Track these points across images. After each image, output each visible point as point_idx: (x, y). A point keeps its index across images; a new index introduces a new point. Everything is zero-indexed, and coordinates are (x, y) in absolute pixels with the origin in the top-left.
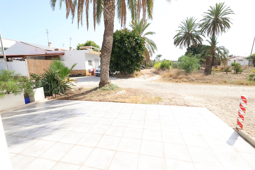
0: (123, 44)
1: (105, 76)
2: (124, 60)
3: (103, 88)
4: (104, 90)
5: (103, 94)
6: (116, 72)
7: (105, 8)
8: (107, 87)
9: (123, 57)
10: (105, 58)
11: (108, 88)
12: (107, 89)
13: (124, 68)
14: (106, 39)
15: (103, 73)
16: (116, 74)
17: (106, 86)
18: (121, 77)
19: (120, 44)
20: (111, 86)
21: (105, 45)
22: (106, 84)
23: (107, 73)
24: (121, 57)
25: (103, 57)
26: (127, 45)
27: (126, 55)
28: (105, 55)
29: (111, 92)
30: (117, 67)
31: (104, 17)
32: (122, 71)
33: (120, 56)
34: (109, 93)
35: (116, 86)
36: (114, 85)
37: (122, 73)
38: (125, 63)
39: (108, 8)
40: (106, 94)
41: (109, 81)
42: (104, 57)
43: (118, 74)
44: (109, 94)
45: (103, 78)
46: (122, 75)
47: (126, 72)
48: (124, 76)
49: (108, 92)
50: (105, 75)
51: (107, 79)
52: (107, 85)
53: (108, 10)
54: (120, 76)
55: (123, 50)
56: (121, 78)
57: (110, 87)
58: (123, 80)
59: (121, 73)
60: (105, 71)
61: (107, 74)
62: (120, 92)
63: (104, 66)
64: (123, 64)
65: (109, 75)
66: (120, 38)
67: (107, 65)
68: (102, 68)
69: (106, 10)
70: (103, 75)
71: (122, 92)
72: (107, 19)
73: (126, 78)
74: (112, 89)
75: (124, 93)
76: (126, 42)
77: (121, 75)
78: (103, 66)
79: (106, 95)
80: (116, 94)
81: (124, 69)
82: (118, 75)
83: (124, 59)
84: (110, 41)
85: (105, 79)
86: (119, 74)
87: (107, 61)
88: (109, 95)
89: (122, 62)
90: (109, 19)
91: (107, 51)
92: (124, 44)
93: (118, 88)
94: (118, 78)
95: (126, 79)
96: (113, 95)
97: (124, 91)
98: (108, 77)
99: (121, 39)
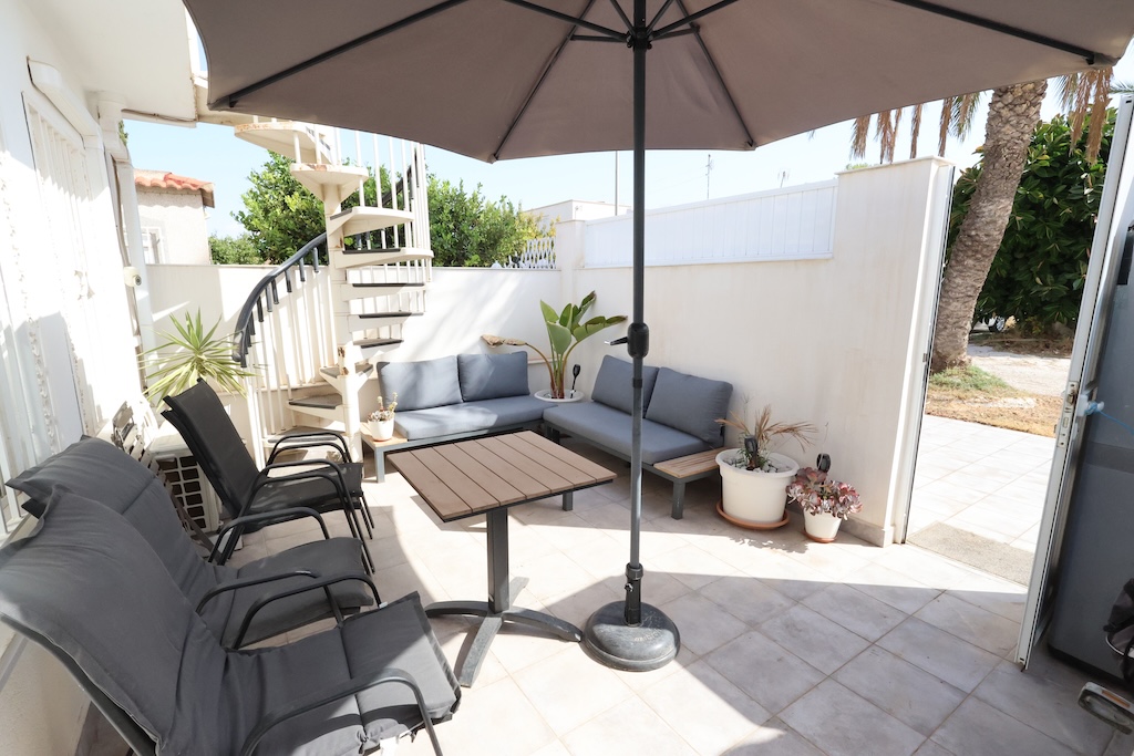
0: (1061, 188)
1: (951, 338)
2: (1053, 266)
3: (940, 377)
4: (942, 384)
5: (936, 395)
6: (992, 322)
7: (1000, 105)
8: (953, 375)
9: (1048, 254)
10: (964, 278)
11: (957, 380)
12: (953, 384)
13: (1045, 303)
14: (984, 210)
15: (946, 328)
16: (993, 329)
17: (948, 371)
18: (1019, 345)
19: (1042, 190)
20: (970, 375)
21: (973, 233)
22: (952, 365)
23: (961, 327)
24: (1040, 251)
25: (955, 274)
26: (1087, 191)
27: (1070, 243)
28: (965, 267)
29: (968, 394)
30: (1007, 296)
31: (987, 136)
32: (1030, 319)
33: (1036, 247)
34: (962, 395)
35: (993, 377)
36: (986, 374)
37: (1029, 327)
38: (1056, 281)
39: (1010, 104)
40: (949, 398)
41: (965, 357)
42: (962, 272)
43: (1006, 332)
44: (960, 399)
45: (942, 344)
46: (1026, 336)
47: (1057, 324)
48: (1041, 346)
49: (956, 392)
50: (954, 335)
51: (958, 349)
52: (956, 369)
53: (1011, 110)
54: (1012, 342)
55: (1058, 219)
56: (1018, 352)
57: (967, 377)
58: (1034, 360)
59: (1025, 329)
60: (955, 320)
61: (962, 331)
62: (1010, 400)
63: (955, 304)
64: (1045, 284)
65: (967, 337)
66: (1048, 164)
67: (966, 299)
68: (945, 309)
69: (1002, 111)
70: (943, 333)
71: (1020, 401)
72: (998, 141)
73: (1048, 356)
74: (976, 386)
75: (1026, 407)
76: (1083, 176)
77: (1021, 337)
78: (950, 304)
79: (950, 401)
80: (990, 405)
81: (1048, 308)
82: (1002, 337)
83: (1053, 259)
84: (999, 216)
85: (947, 349)
86: (1010, 331)
87: (973, 286)
88: (960, 402)
89: (1039, 274)
90: (1008, 141)
91: (977, 252)
92: (1069, 187)
93: (1004, 386)
94: (1000, 350)
95: (1050, 360)
96: (977, 405)
97: (1029, 400)
98: (965, 344)
99: (1058, 165)
